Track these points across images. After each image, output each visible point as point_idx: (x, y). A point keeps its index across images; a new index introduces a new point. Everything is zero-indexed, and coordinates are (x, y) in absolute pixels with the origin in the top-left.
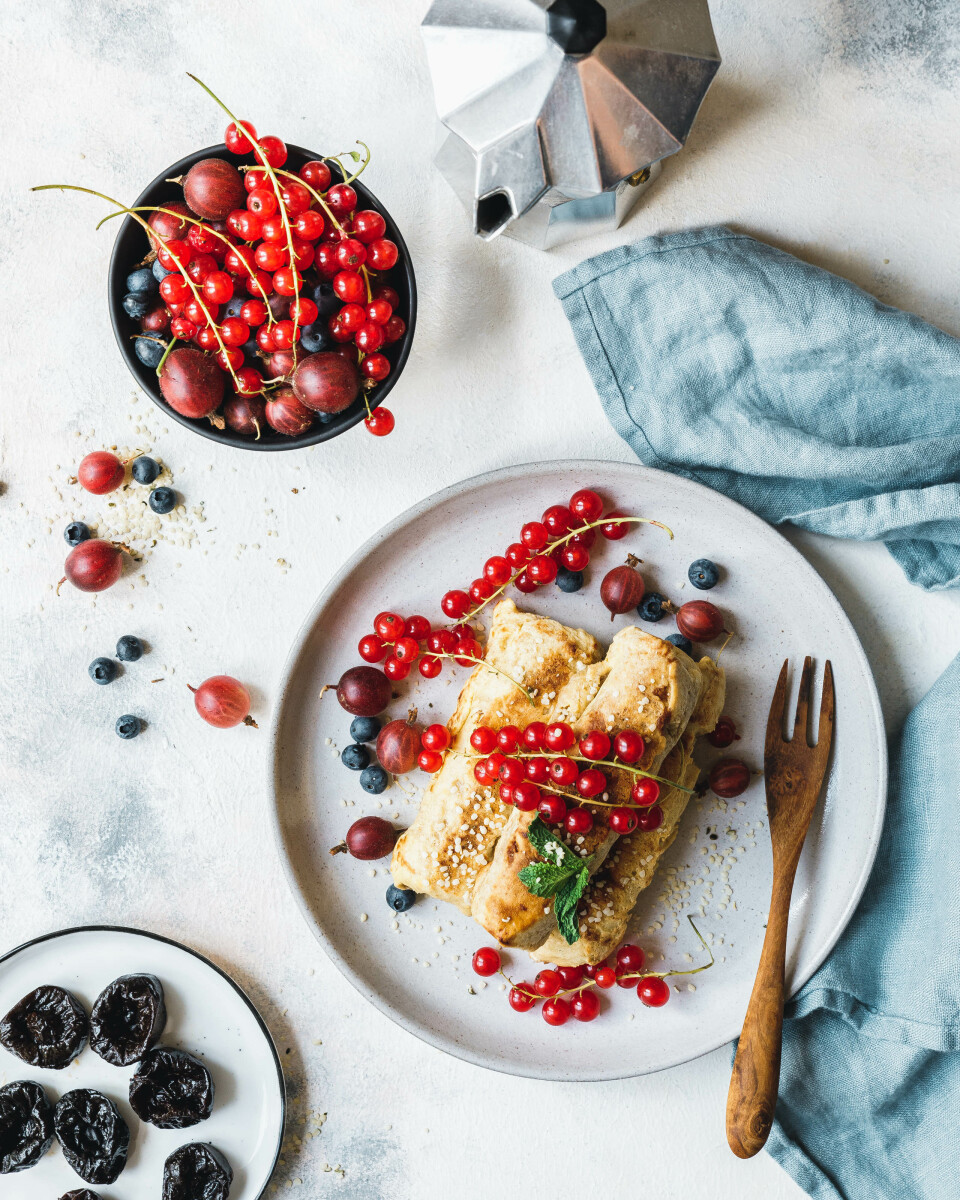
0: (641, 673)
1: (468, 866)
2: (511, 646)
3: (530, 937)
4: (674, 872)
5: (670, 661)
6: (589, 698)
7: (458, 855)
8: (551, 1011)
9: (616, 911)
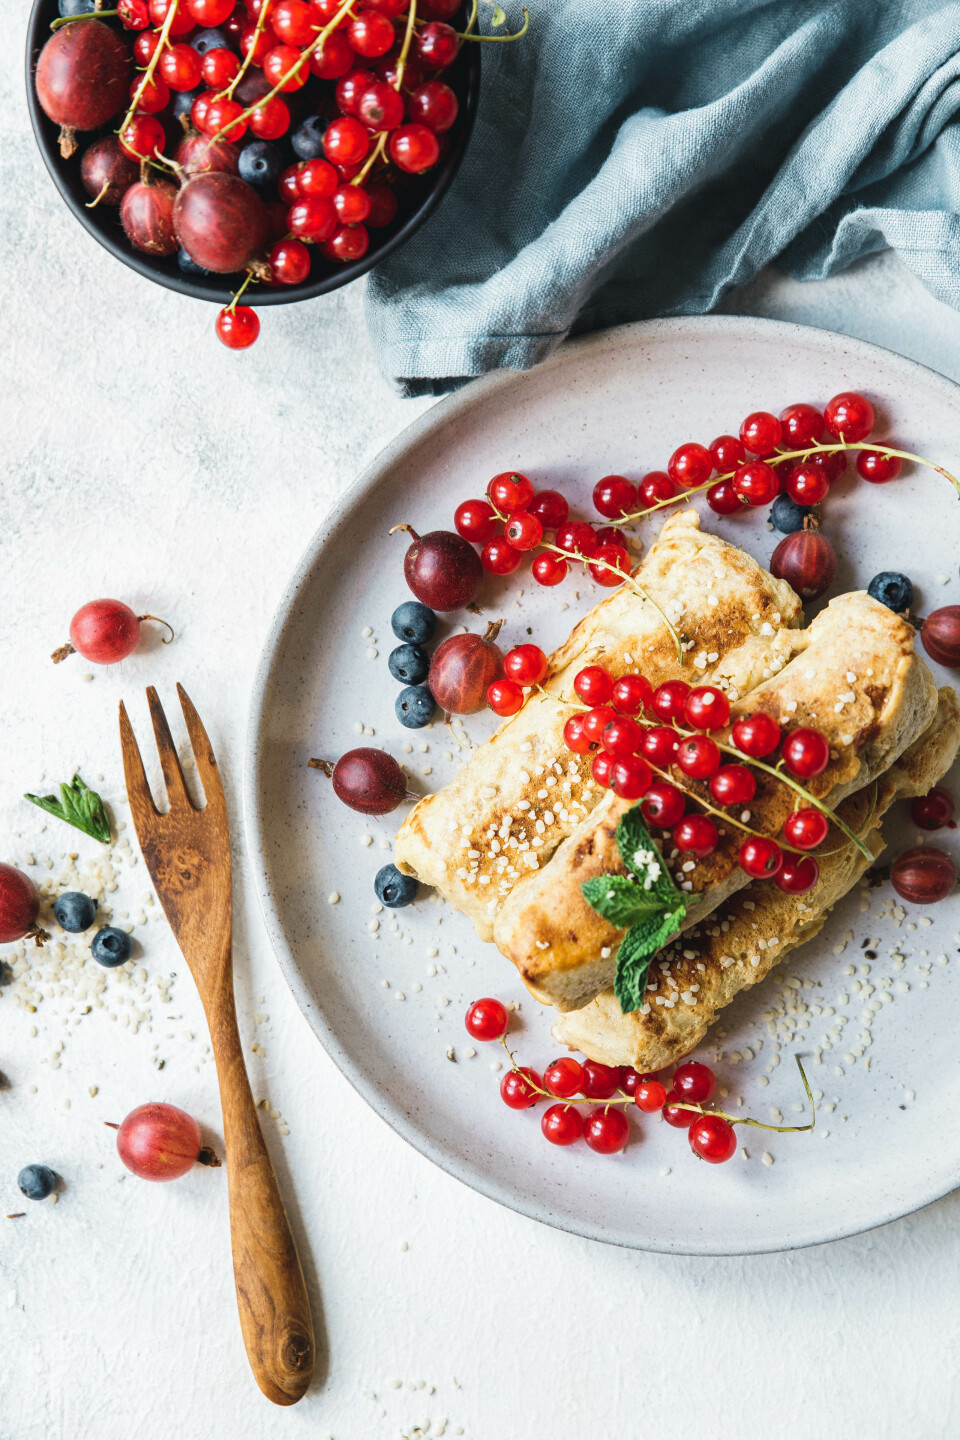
0: (857, 655)
1: (510, 863)
2: (676, 571)
3: (567, 986)
4: (797, 985)
5: (905, 653)
6: (766, 673)
7: (501, 842)
8: (555, 1122)
9: (700, 1001)
